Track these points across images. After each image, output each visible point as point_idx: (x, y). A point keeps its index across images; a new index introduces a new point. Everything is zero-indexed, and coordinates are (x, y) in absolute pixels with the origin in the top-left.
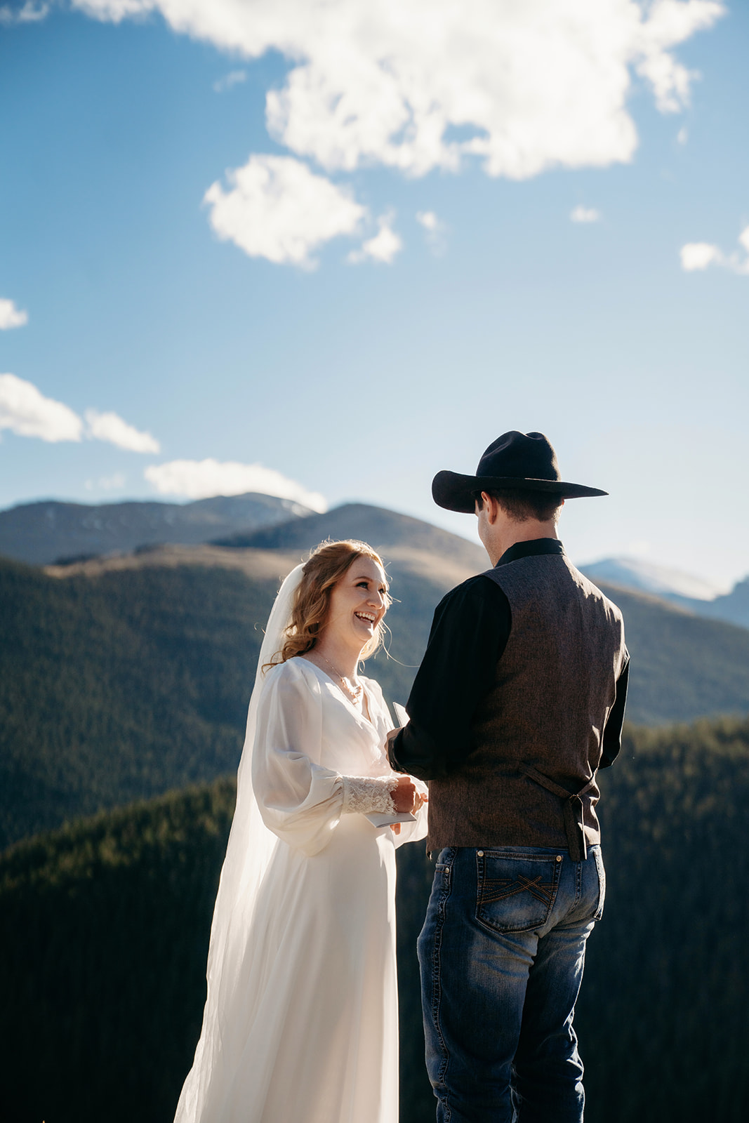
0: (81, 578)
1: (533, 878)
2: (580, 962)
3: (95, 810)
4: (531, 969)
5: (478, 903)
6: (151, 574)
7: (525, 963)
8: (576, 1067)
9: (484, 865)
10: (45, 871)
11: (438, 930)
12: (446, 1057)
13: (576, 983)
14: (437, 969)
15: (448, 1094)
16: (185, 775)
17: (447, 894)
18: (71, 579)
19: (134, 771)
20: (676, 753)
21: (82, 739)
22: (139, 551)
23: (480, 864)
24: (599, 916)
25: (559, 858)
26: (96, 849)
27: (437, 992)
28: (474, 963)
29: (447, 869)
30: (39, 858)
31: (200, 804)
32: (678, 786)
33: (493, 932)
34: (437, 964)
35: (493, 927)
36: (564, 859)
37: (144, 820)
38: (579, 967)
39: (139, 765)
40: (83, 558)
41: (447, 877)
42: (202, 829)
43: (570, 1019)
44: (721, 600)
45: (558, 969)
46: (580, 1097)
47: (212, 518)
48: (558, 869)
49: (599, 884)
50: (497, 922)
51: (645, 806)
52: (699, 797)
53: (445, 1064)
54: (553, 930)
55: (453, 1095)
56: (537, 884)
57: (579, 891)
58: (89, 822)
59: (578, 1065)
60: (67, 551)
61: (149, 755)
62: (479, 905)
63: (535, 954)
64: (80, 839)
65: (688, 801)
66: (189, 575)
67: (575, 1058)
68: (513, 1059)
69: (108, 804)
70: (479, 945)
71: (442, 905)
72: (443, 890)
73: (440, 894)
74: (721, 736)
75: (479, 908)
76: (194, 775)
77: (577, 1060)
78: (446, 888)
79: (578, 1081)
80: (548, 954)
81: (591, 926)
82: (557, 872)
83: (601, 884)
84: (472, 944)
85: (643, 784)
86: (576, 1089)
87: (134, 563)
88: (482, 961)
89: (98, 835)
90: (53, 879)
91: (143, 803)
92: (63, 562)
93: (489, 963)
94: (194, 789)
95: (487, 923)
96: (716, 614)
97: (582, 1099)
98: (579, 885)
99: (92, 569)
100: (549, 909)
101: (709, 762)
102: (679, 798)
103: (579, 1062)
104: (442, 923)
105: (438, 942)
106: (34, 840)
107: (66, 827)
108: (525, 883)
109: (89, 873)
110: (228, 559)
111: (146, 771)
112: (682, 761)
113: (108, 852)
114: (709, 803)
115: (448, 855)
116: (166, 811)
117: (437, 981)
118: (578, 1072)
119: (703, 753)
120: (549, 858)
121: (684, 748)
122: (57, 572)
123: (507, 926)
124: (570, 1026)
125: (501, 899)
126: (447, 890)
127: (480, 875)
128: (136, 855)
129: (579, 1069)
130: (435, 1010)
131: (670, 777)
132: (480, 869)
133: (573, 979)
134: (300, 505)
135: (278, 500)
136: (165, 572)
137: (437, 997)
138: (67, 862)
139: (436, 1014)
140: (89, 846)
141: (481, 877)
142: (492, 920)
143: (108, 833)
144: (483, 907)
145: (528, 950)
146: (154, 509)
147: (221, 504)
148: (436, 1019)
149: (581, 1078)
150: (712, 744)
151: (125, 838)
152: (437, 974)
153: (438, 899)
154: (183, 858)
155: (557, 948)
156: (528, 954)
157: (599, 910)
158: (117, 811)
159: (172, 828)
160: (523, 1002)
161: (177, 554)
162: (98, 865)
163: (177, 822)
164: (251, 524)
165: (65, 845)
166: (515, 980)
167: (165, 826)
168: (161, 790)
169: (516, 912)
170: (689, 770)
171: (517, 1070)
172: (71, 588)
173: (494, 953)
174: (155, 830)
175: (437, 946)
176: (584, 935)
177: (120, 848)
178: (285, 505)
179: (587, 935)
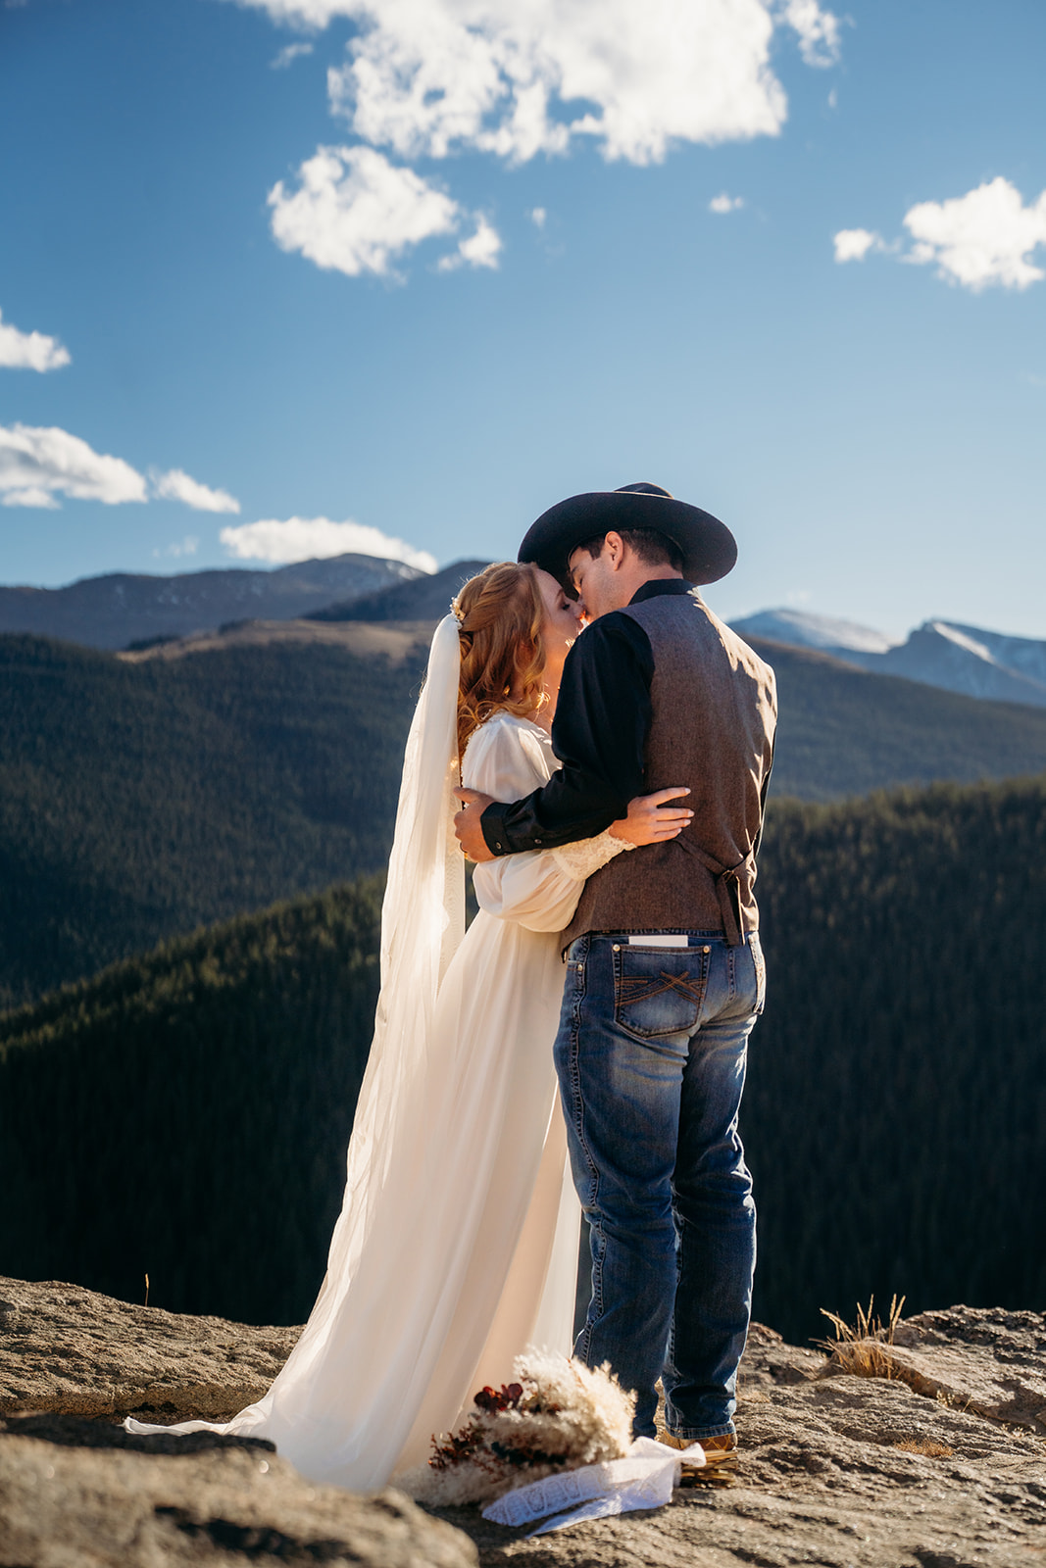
0: (159, 661)
1: (678, 974)
2: (742, 1061)
3: (193, 927)
4: (685, 1070)
5: (616, 1005)
6: (242, 655)
7: (678, 1065)
8: (743, 1179)
9: (620, 960)
10: (140, 997)
11: (574, 1036)
12: (596, 1177)
13: (738, 1086)
14: (576, 1080)
15: (601, 1218)
16: (293, 883)
17: (581, 995)
18: (147, 664)
19: (234, 880)
20: (850, 831)
21: (173, 847)
22: (224, 629)
23: (616, 960)
24: (759, 1010)
25: (707, 949)
26: (196, 971)
27: (579, 1105)
28: (616, 1070)
29: (580, 966)
30: (131, 983)
31: (313, 914)
32: (853, 867)
33: (634, 1036)
34: (576, 1074)
35: (635, 1032)
36: (712, 950)
37: (250, 935)
38: (741, 1067)
39: (240, 873)
40: (161, 641)
41: (581, 976)
42: (316, 941)
43: (733, 1127)
44: (895, 651)
45: (716, 1073)
46: (750, 1212)
47: (307, 588)
48: (706, 961)
49: (756, 975)
50: (639, 1027)
51: (817, 892)
52: (878, 878)
53: (595, 1186)
54: (702, 1028)
55: (607, 1219)
56: (683, 981)
57: (733, 983)
58: (187, 941)
59: (746, 1177)
60: (140, 635)
61: (251, 862)
62: (618, 1007)
63: (687, 1054)
64: (178, 961)
65: (866, 882)
66: (284, 653)
67: (741, 1170)
68: (672, 1173)
69: (207, 920)
70: (620, 1051)
71: (576, 1007)
72: (577, 990)
73: (574, 995)
74: (900, 808)
75: (618, 1011)
76: (303, 883)
77: (743, 1171)
78: (580, 988)
79: (747, 1195)
80: (702, 1054)
81: (753, 1020)
82: (705, 964)
83: (758, 974)
84: (613, 1049)
85: (814, 867)
86: (745, 1204)
87: (219, 643)
88: (627, 1067)
89: (198, 955)
90: (151, 1006)
91: (247, 917)
92: (137, 646)
93: (635, 1070)
94: (303, 899)
95: (627, 1028)
96: (890, 669)
97: (753, 1214)
98: (732, 977)
99: (171, 652)
100: (699, 1007)
101: (888, 837)
102: (856, 881)
103: (746, 1173)
104: (577, 1028)
105: (575, 1049)
106: (126, 963)
107: (161, 946)
108: (669, 981)
109: (190, 997)
110: (328, 633)
111: (248, 880)
112: (857, 838)
113: (210, 973)
114: (890, 882)
115: (579, 950)
116: (273, 924)
117: (577, 1093)
118: (745, 1185)
119: (881, 828)
120: (695, 950)
121: (859, 824)
122: (132, 657)
123: (650, 1031)
124: (735, 1133)
125: (642, 1000)
126: (582, 990)
127: (617, 972)
128: (243, 974)
129: (747, 1181)
130: (579, 1125)
131: (844, 857)
132: (617, 966)
133: (735, 1080)
134: (409, 568)
135: (382, 561)
136: (255, 651)
137: (580, 1110)
138: (164, 986)
139: (580, 1130)
140: (188, 967)
141: (618, 975)
142: (633, 1024)
143: (209, 953)
144: (623, 1009)
145: (677, 1052)
146: (240, 577)
147: (316, 569)
148: (580, 1135)
149: (750, 1191)
150: (890, 817)
151: (229, 957)
152: (576, 1085)
153: (572, 1001)
154: (295, 975)
155: (712, 1048)
156: (677, 1056)
157: (758, 1004)
158: (217, 926)
159: (282, 944)
160: (679, 1108)
161: (266, 632)
162: (199, 988)
163: (287, 936)
164: (352, 591)
165: (161, 968)
166: (667, 1085)
167: (273, 941)
168: (267, 901)
169: (659, 1013)
170: (865, 849)
171: (677, 1189)
172: (147, 675)
173: (640, 1056)
174: (262, 947)
175: (574, 1054)
176: (745, 1032)
177: (222, 968)
178: (390, 567)
179: (749, 1030)
